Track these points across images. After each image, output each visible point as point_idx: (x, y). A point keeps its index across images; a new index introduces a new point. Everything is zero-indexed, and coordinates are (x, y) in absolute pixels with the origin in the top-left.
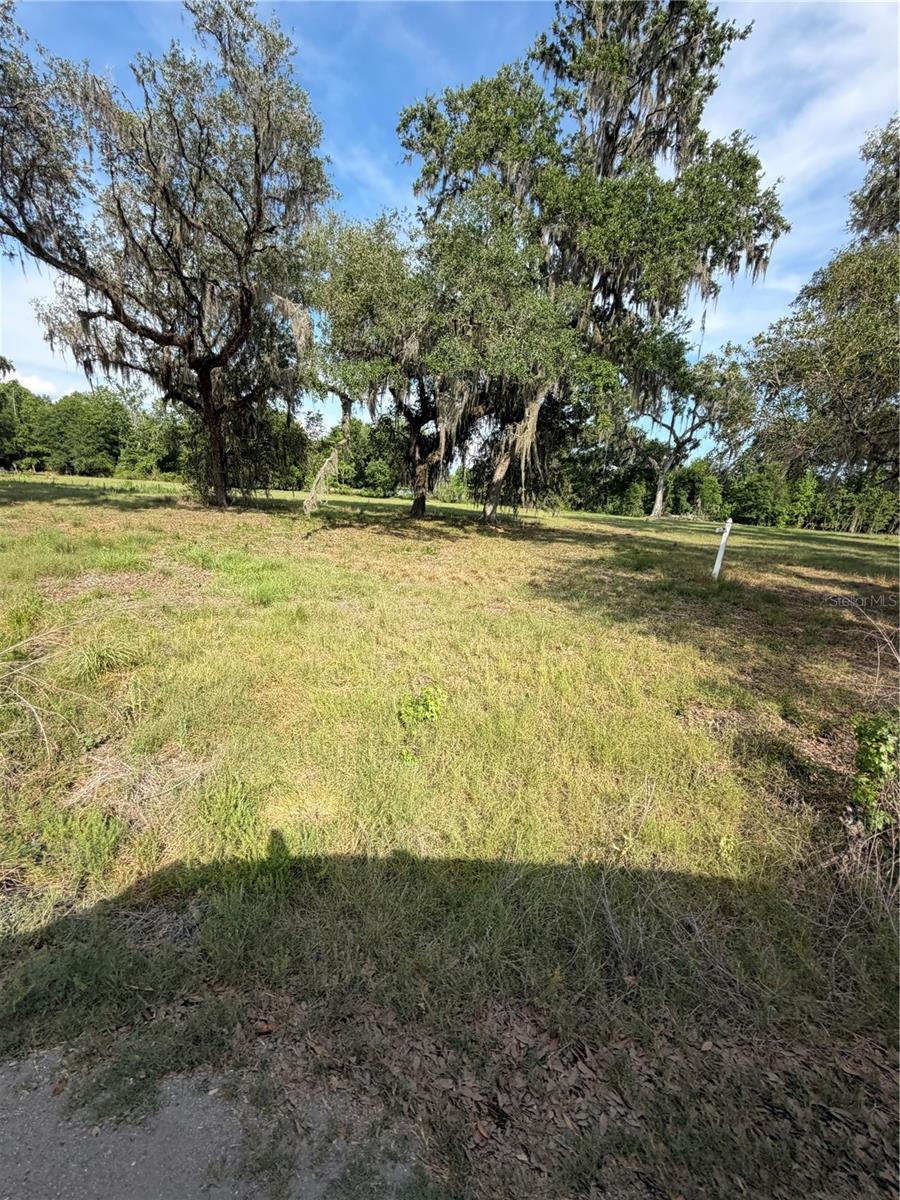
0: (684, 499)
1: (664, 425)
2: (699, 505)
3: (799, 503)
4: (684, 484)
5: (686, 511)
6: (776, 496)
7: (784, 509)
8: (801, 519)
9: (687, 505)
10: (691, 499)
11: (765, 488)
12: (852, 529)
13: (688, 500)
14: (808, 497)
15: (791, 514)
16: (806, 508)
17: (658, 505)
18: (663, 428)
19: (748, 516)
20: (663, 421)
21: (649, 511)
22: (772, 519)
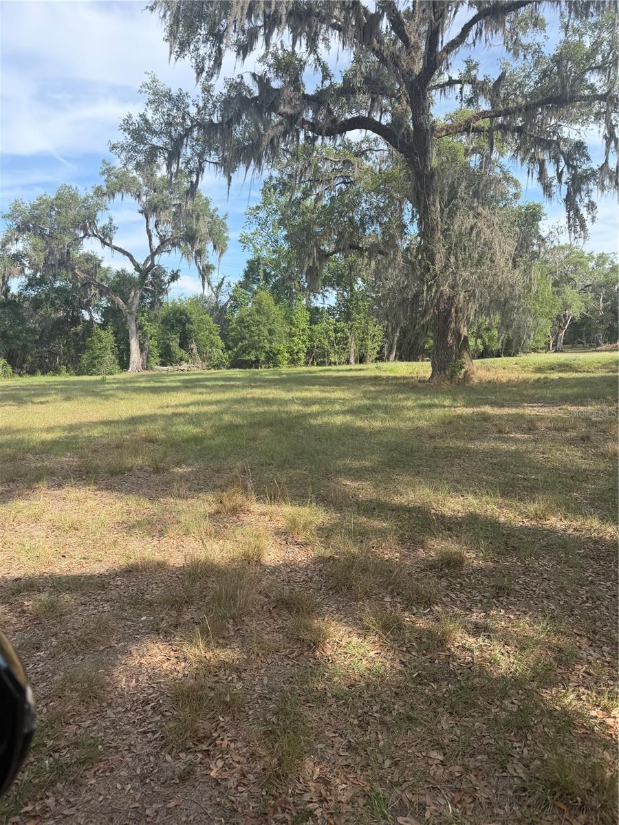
0: (175, 345)
1: (116, 248)
2: (195, 351)
3: (295, 339)
4: (173, 326)
5: (181, 359)
6: (271, 332)
7: (281, 346)
8: (302, 355)
9: (180, 353)
10: (183, 344)
11: (258, 323)
12: (352, 360)
13: (181, 345)
14: (303, 330)
15: (291, 353)
16: (304, 342)
17: (135, 356)
18: (117, 253)
19: (247, 358)
20: (114, 243)
21: (125, 365)
22: (272, 359)
